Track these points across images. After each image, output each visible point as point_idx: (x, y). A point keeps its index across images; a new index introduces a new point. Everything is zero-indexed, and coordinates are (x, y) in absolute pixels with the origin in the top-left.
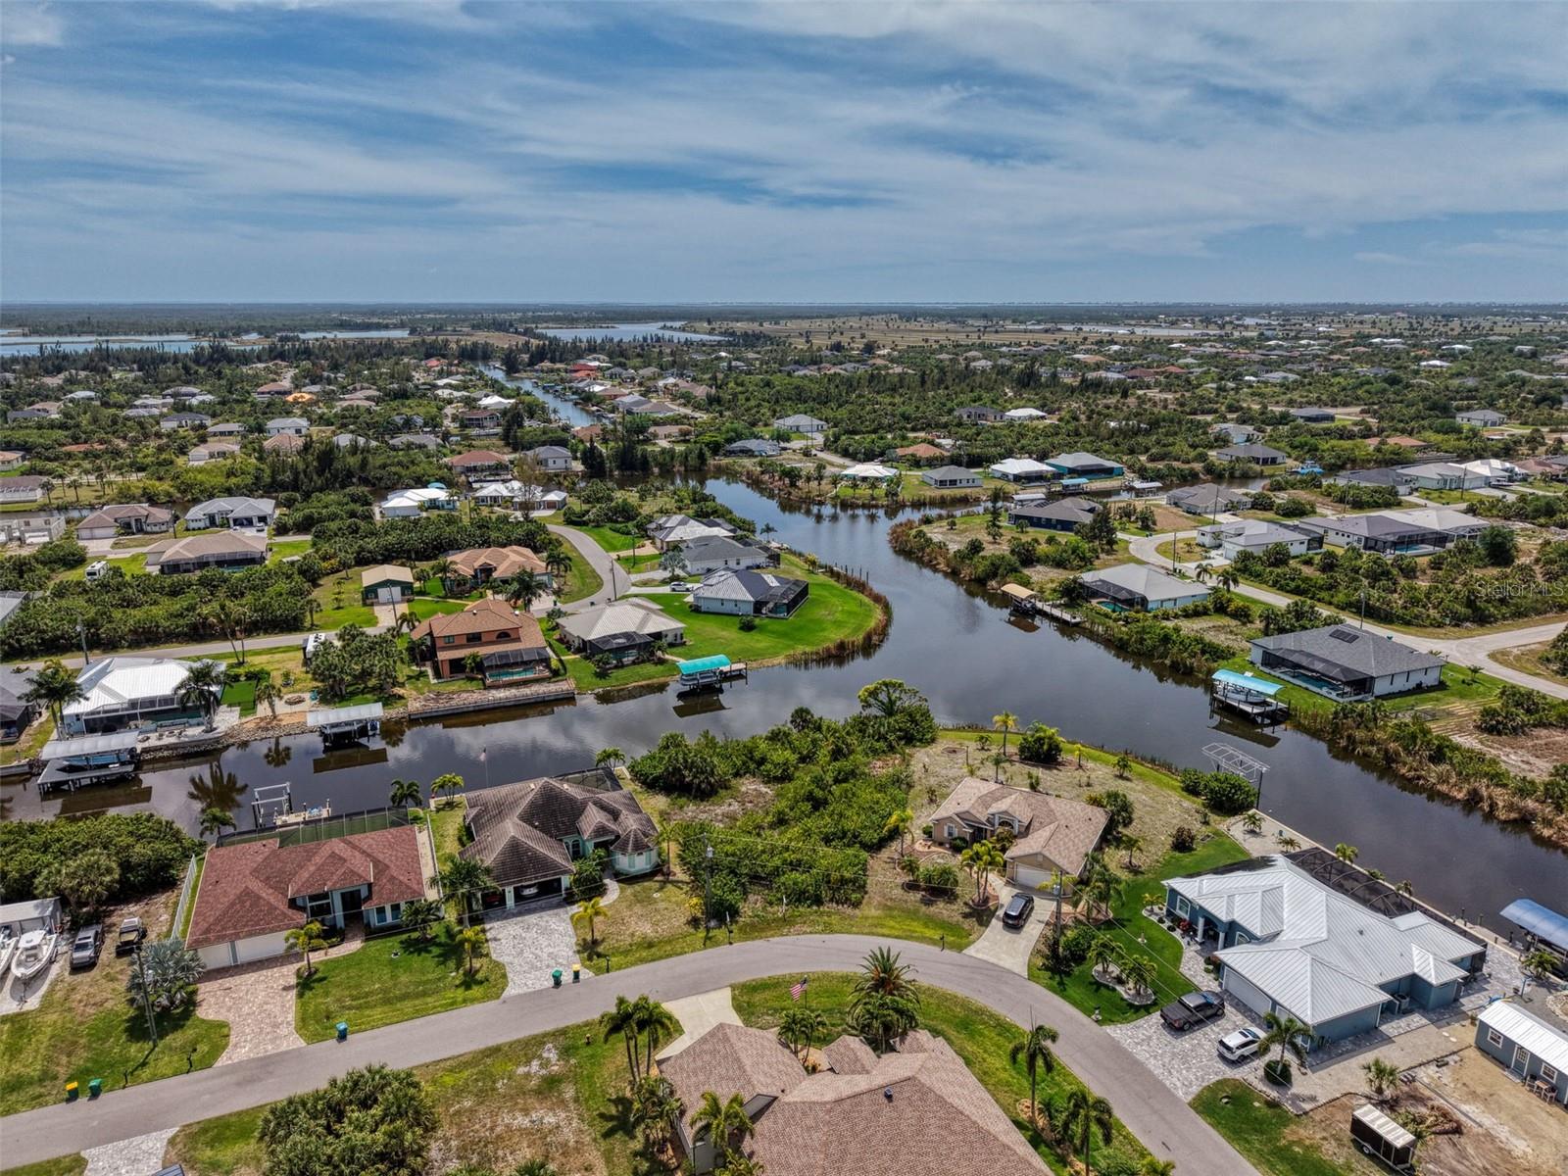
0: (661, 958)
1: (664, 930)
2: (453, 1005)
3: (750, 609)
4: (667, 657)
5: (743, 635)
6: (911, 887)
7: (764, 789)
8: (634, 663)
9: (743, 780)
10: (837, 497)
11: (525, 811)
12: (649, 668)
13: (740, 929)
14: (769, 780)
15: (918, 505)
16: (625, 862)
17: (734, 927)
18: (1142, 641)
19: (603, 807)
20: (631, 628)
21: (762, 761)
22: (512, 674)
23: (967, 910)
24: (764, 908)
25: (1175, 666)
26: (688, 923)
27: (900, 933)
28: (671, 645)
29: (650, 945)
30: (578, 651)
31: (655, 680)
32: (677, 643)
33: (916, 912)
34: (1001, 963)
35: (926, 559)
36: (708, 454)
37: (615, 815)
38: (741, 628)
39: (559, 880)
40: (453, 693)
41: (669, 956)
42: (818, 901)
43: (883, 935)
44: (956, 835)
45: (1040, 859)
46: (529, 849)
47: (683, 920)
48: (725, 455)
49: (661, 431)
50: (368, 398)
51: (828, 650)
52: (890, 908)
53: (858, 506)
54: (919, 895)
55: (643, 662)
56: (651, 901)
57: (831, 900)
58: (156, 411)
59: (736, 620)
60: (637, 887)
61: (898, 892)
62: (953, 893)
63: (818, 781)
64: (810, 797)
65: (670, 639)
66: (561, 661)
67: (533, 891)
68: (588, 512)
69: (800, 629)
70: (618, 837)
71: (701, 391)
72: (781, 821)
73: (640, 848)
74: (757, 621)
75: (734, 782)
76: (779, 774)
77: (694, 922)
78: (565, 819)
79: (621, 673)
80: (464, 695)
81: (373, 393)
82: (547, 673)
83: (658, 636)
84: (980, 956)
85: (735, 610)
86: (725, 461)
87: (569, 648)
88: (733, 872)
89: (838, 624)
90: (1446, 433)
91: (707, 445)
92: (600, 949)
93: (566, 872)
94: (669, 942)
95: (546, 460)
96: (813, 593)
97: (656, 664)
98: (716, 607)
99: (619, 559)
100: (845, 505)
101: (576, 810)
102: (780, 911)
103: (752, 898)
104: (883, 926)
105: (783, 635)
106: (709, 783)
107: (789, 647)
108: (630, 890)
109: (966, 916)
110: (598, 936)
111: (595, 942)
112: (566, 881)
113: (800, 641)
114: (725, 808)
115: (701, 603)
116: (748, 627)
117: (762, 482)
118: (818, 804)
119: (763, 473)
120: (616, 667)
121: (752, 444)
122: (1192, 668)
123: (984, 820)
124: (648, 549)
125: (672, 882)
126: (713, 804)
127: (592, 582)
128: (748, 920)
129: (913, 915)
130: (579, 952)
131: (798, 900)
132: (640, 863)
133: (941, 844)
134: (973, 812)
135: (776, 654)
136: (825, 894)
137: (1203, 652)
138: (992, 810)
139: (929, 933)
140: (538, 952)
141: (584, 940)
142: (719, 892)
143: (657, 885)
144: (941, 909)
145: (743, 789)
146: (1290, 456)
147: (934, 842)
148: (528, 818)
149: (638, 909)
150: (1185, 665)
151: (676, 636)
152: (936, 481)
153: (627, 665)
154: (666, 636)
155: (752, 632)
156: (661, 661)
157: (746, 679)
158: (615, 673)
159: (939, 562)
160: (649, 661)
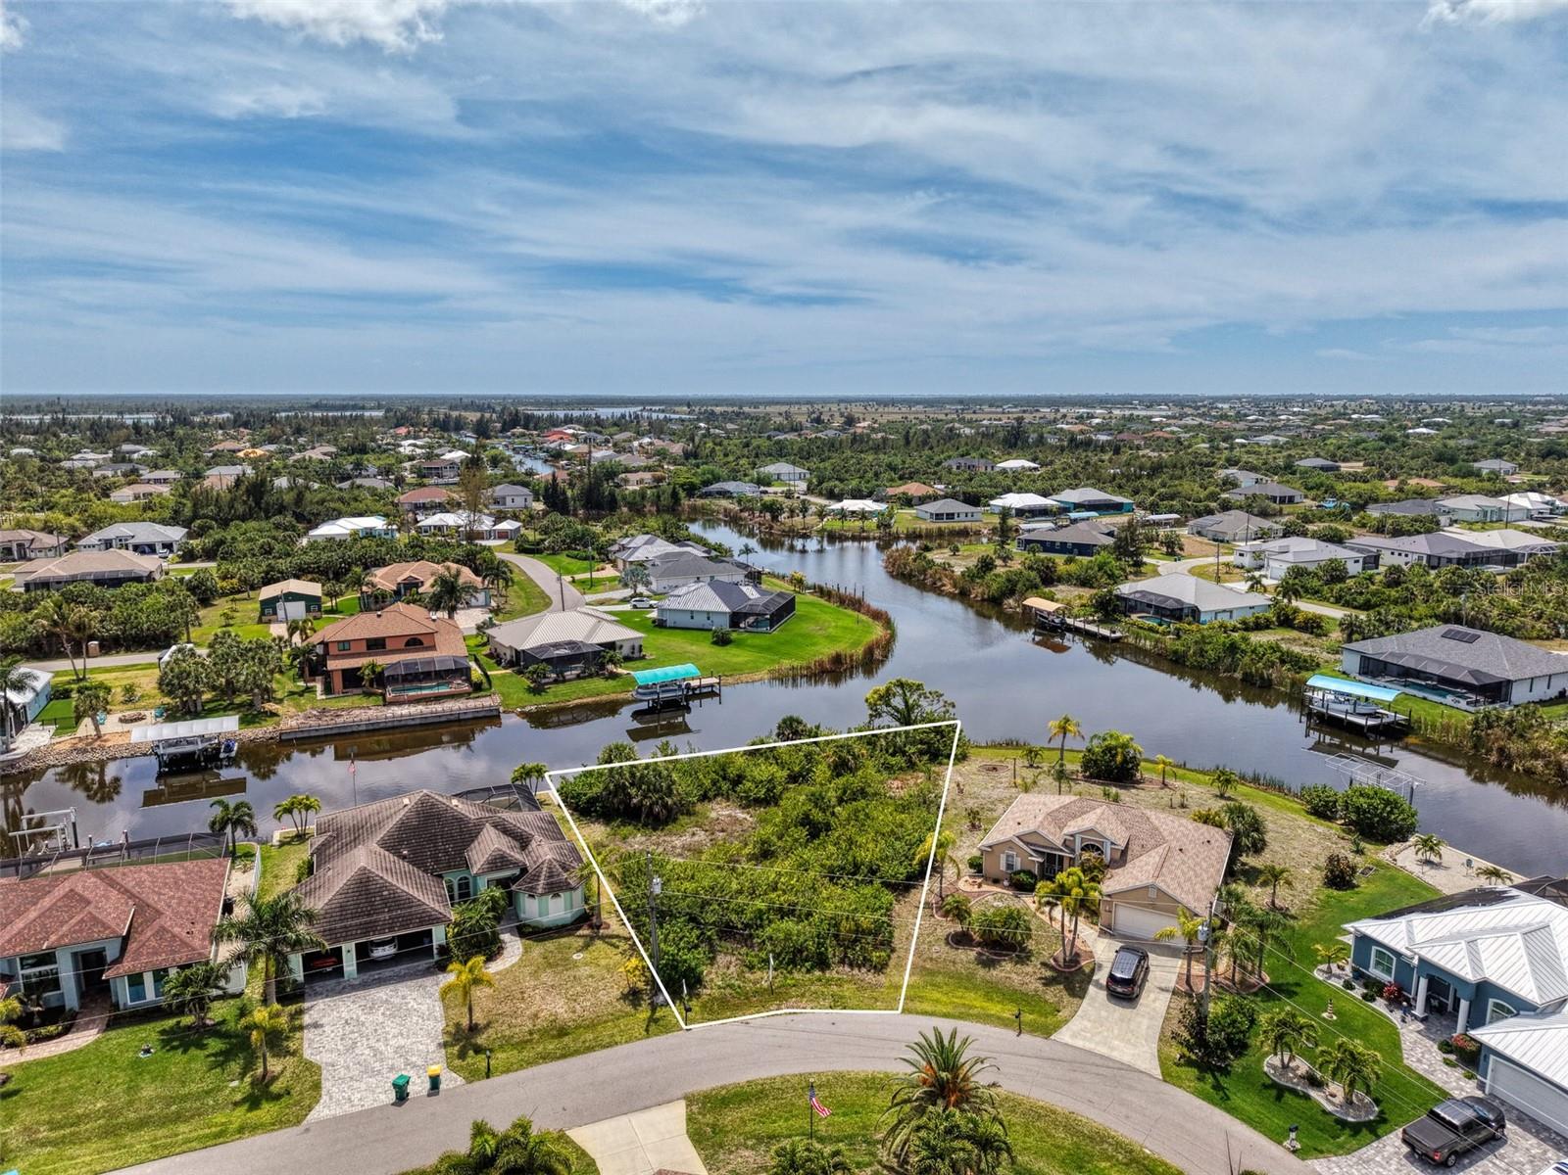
0: (577, 1052)
1: (586, 1007)
2: (220, 1136)
3: (726, 622)
4: (620, 671)
5: (716, 649)
6: (961, 940)
7: (741, 815)
8: (578, 677)
9: (714, 805)
10: (823, 530)
11: (390, 835)
12: (598, 684)
13: (704, 1006)
14: (750, 802)
15: (913, 536)
16: (536, 909)
17: (694, 1003)
18: (1202, 653)
19: (505, 830)
20: (578, 637)
21: (739, 779)
22: (421, 688)
23: (1049, 974)
24: (741, 975)
25: (1248, 679)
26: (624, 997)
27: (949, 1009)
28: (627, 659)
29: (562, 1032)
30: (511, 664)
31: (604, 698)
32: (635, 656)
33: (970, 977)
34: (1115, 1055)
35: (929, 581)
36: (682, 494)
37: (523, 841)
38: (715, 643)
39: (430, 932)
40: (343, 710)
41: (590, 1049)
42: (822, 963)
43: (925, 1013)
44: (1018, 866)
45: (1152, 894)
46: (386, 886)
47: (617, 993)
48: (701, 497)
49: (632, 477)
50: (325, 454)
51: (821, 663)
52: (932, 973)
53: (847, 539)
54: (972, 954)
55: (591, 676)
56: (567, 964)
57: (842, 962)
58: (92, 464)
59: (710, 634)
60: (550, 945)
61: (941, 950)
62: (1023, 950)
63: (817, 800)
64: (805, 821)
65: (626, 651)
66: (487, 676)
67: (389, 951)
68: (543, 540)
69: (786, 643)
70: (524, 870)
71: (677, 449)
72: (765, 854)
73: (555, 888)
74: (734, 636)
75: (699, 807)
76: (762, 794)
77: (633, 996)
78: (449, 847)
79: (562, 688)
80: (357, 712)
81: (333, 449)
82: (466, 687)
83: (611, 646)
84: (1079, 1043)
85: (707, 624)
86: (700, 502)
87: (499, 663)
88: (693, 919)
89: (831, 639)
90: (1463, 477)
91: (682, 486)
92: (481, 1040)
93: (438, 919)
94: (592, 1026)
95: (504, 498)
96: (799, 609)
97: (607, 679)
98: (685, 621)
99: (574, 581)
100: (833, 537)
101: (467, 833)
102: (766, 977)
103: (721, 959)
104: (922, 999)
105: (768, 649)
106: (665, 806)
107: (773, 661)
108: (538, 949)
109: (1048, 982)
110: (479, 1018)
111: (474, 1029)
112: (439, 935)
113: (788, 655)
114: (687, 839)
115: (667, 617)
116: (722, 641)
117: (741, 519)
118: (816, 830)
119: (741, 511)
120: (556, 681)
121: (731, 486)
122: (1270, 680)
123: (1059, 843)
124: (609, 572)
125: (603, 938)
126: (670, 834)
127: (539, 602)
128: (716, 993)
129: (965, 981)
130: (445, 1045)
131: (793, 962)
132: (556, 910)
133: (996, 882)
134: (1044, 832)
135: (758, 669)
136: (833, 952)
137: (1283, 662)
138: (1066, 831)
139: (995, 1009)
140: (381, 1046)
141: (458, 1025)
142: (672, 949)
143: (581, 942)
144: (1007, 971)
145: (713, 815)
146: (1306, 497)
147: (986, 879)
148: (392, 845)
149: (547, 977)
150: (1262, 677)
151: (633, 648)
152: (932, 514)
153: (570, 680)
154: (621, 647)
155: (728, 647)
156: (613, 676)
157: (719, 695)
158: (554, 688)
159: (944, 585)
160: (598, 675)
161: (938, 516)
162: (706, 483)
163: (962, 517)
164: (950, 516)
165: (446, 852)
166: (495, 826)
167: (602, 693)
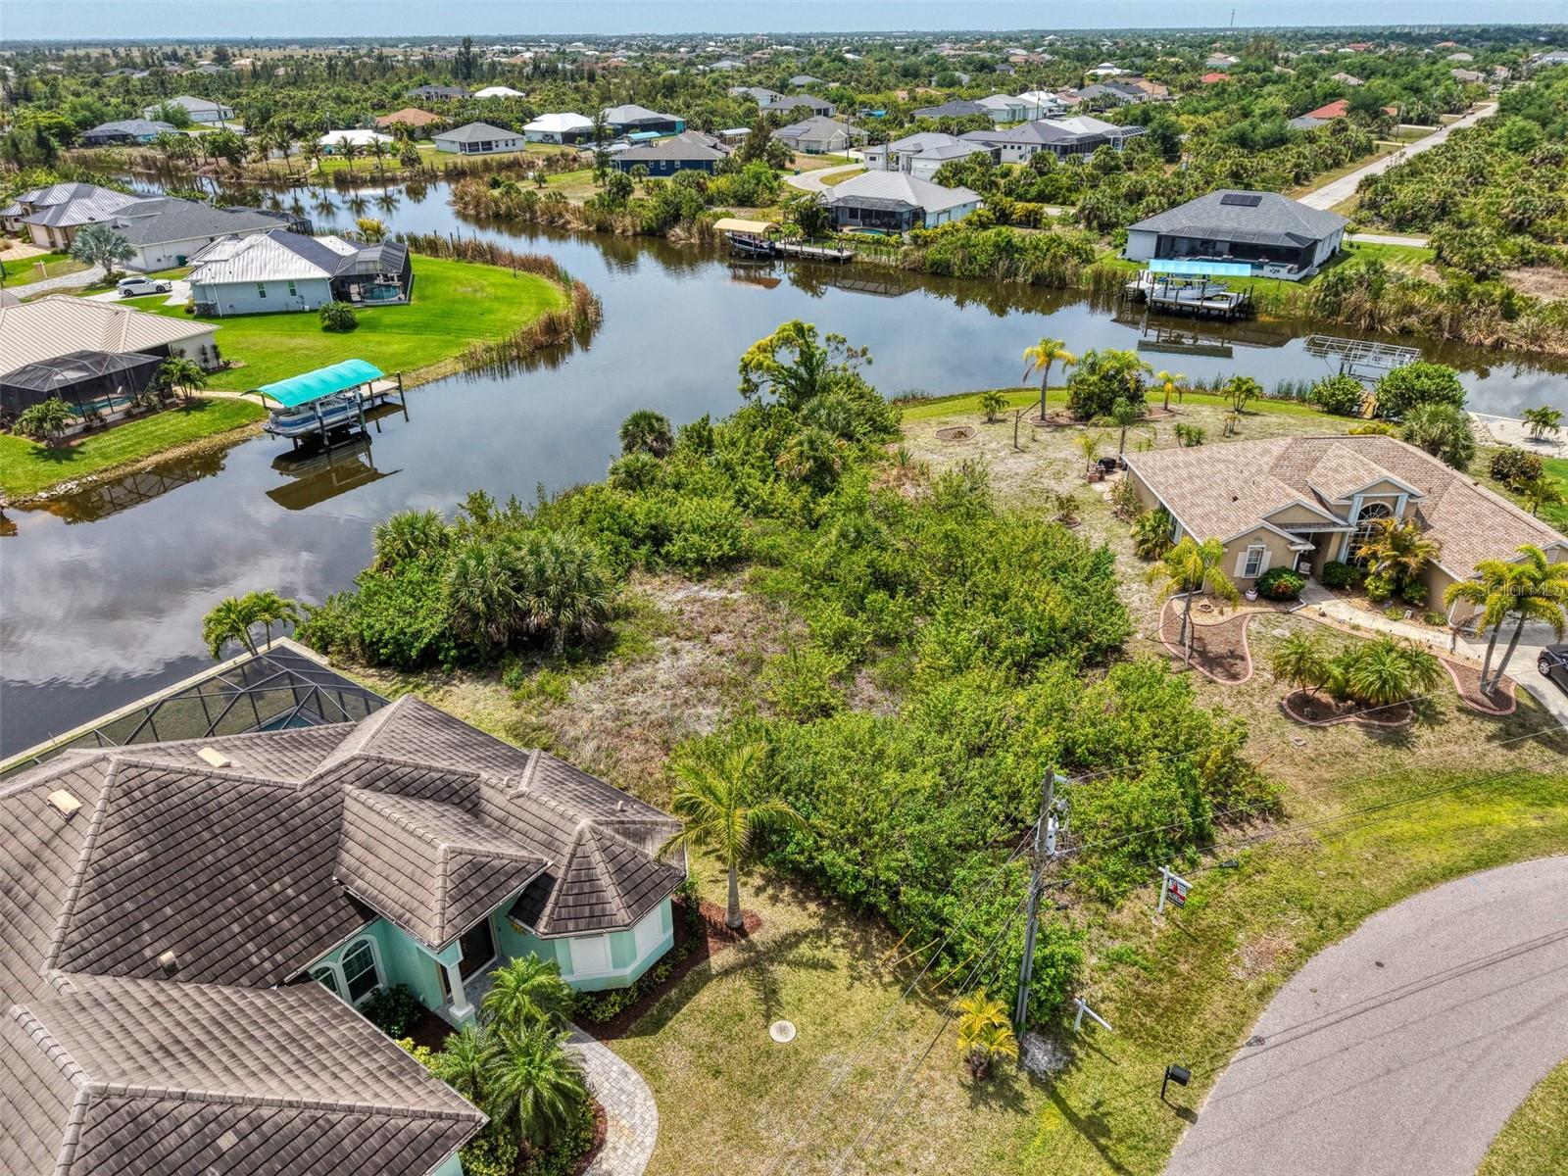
3: (325, 296)
4: (206, 394)
5: (339, 337)
6: (1308, 711)
8: (129, 416)
10: (323, 172)
12: (171, 422)
14: (707, 570)
19: (403, 786)
21: (661, 534)
25: (1040, 283)
31: (202, 443)
38: (327, 329)
44: (1269, 565)
48: (87, 145)
55: (152, 410)
59: (316, 319)
61: (1305, 738)
65: (193, 358)
70: (541, 876)
74: (352, 314)
76: (721, 552)
78: (284, 885)
79: (106, 440)
83: (165, 351)
85: (293, 303)
86: (92, 152)
89: (506, 301)
91: (48, 129)
93: (443, 1140)
96: (415, 268)
97: (187, 411)
98: (250, 301)
100: (342, 182)
101: (308, 833)
105: (426, 327)
107: (450, 343)
114: (672, 664)
115: (212, 298)
120: (88, 430)
121: (126, 128)
123: (1329, 514)
124: (22, 249)
125: (775, 954)
133: (1233, 598)
135: (437, 360)
143: (743, 987)
145: (661, 605)
146: (837, 109)
151: (203, 351)
152: (462, 145)
153: (115, 424)
154: (182, 353)
155: (357, 331)
156: (193, 405)
157: (403, 407)
158: (91, 444)
159: (569, 222)
160: (165, 407)
161: (473, 147)
162: (85, 124)
163: (502, 145)
164: (488, 146)
165: (282, 903)
166: (369, 783)
167: (197, 437)
